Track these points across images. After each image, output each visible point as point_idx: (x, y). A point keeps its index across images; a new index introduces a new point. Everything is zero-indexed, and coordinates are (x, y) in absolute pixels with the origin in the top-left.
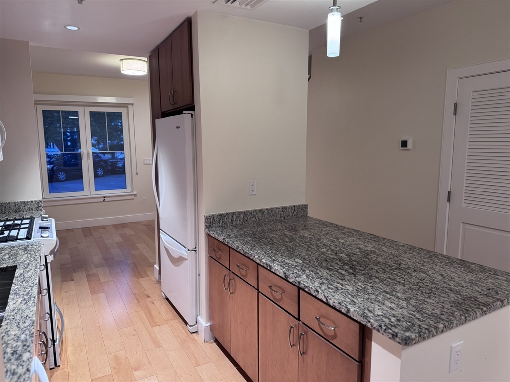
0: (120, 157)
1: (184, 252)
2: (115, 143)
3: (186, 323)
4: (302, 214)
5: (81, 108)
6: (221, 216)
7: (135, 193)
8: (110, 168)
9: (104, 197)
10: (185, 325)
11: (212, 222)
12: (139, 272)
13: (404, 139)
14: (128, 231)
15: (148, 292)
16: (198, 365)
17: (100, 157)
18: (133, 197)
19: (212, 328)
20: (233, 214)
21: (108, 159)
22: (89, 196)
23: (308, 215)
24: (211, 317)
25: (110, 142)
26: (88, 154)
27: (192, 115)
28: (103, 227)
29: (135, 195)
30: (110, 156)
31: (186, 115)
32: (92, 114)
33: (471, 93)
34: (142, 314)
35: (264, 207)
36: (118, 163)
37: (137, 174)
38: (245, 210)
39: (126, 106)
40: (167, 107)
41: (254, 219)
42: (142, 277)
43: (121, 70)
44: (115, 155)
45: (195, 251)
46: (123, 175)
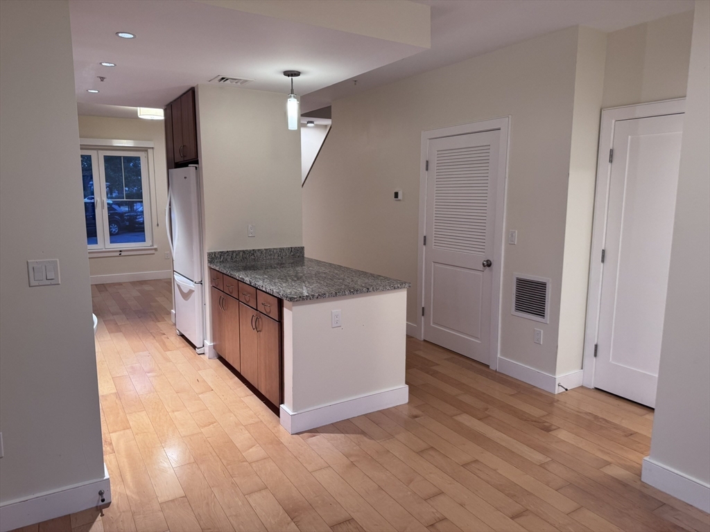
0: (140, 209)
1: (192, 285)
2: (134, 191)
3: (194, 347)
4: (298, 254)
5: (95, 151)
6: (222, 253)
7: (155, 247)
8: (128, 223)
9: (121, 251)
10: (193, 350)
11: (213, 258)
12: (157, 319)
13: (396, 191)
14: (147, 288)
15: (164, 332)
16: (200, 369)
17: (115, 209)
18: (153, 252)
19: (214, 347)
20: (233, 252)
21: (125, 213)
22: (104, 250)
23: (305, 256)
24: (214, 339)
25: (127, 189)
26: (103, 203)
27: (196, 168)
28: (120, 284)
29: (156, 249)
30: (127, 209)
31: (191, 168)
32: (108, 160)
33: (437, 153)
34: (157, 344)
35: (263, 248)
36: (138, 217)
37: (158, 225)
38: (245, 249)
39: (145, 150)
40: (179, 159)
41: (253, 257)
42: (159, 321)
43: (139, 114)
44: (135, 207)
45: (202, 284)
46: (142, 233)
